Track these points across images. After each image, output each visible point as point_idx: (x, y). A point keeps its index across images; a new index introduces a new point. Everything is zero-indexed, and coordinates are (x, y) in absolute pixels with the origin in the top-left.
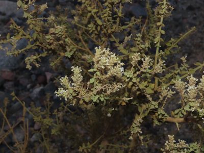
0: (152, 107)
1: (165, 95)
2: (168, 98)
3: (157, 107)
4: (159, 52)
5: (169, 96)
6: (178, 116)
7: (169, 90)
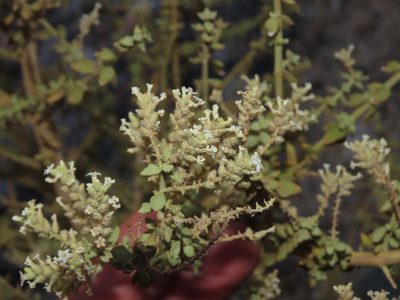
0: (304, 236)
1: (334, 189)
2: (343, 197)
3: (317, 232)
4: (284, 57)
5: (345, 192)
6: (384, 246)
7: (341, 172)
